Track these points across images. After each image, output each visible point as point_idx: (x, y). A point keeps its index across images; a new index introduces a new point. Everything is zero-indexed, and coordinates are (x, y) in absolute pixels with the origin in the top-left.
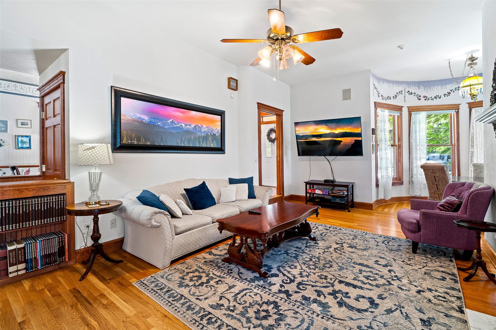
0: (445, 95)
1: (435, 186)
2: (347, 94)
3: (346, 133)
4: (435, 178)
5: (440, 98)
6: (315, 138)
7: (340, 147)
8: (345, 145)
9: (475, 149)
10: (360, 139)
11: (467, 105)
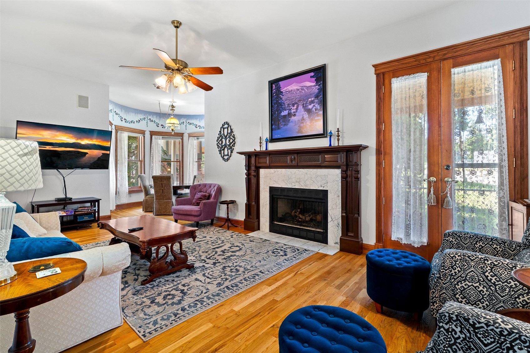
0: (137, 121)
1: (162, 191)
2: (83, 101)
3: (95, 145)
4: (162, 185)
5: (134, 123)
6: (50, 147)
7: (84, 160)
8: (91, 157)
9: (154, 165)
10: (108, 152)
11: (149, 132)
